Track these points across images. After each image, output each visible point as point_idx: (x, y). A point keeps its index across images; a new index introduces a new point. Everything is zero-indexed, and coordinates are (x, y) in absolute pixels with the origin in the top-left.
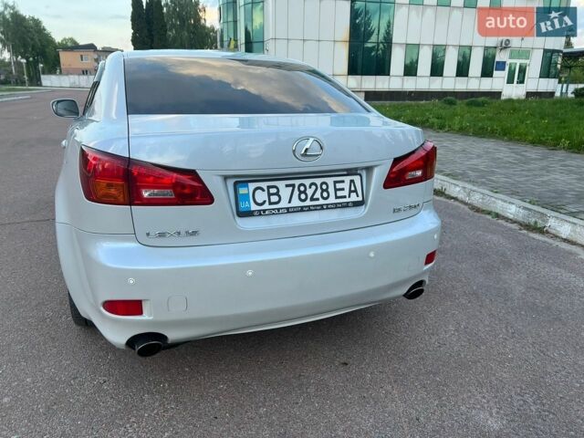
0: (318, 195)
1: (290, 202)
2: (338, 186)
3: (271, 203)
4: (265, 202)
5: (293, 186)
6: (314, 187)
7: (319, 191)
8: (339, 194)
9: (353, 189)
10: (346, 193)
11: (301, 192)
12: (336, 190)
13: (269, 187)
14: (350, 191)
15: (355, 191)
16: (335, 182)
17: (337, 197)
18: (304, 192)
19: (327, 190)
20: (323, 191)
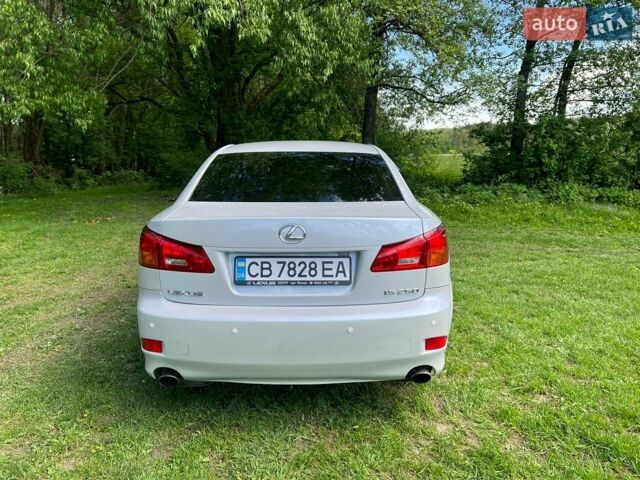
0: (306, 272)
1: (279, 276)
2: (326, 266)
3: (262, 276)
4: (257, 275)
5: (284, 263)
6: (303, 266)
7: (308, 269)
8: (326, 273)
9: (341, 269)
10: (334, 272)
11: (290, 269)
12: (324, 269)
13: (262, 263)
14: (338, 272)
15: (344, 272)
16: (324, 263)
17: (324, 276)
18: (294, 269)
19: (315, 269)
20: (311, 269)
